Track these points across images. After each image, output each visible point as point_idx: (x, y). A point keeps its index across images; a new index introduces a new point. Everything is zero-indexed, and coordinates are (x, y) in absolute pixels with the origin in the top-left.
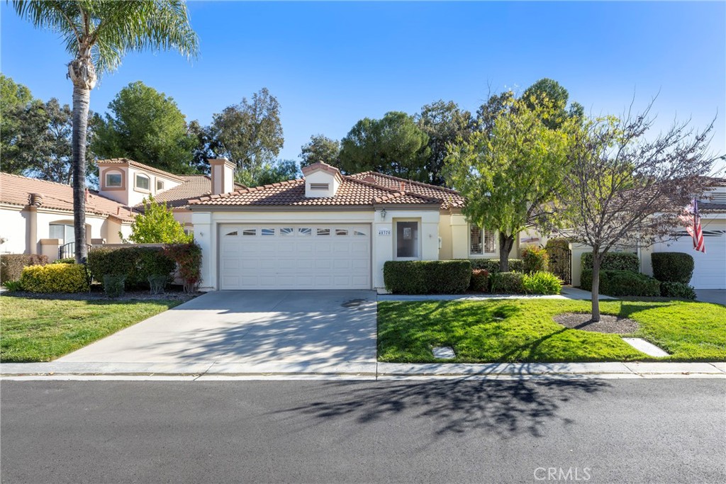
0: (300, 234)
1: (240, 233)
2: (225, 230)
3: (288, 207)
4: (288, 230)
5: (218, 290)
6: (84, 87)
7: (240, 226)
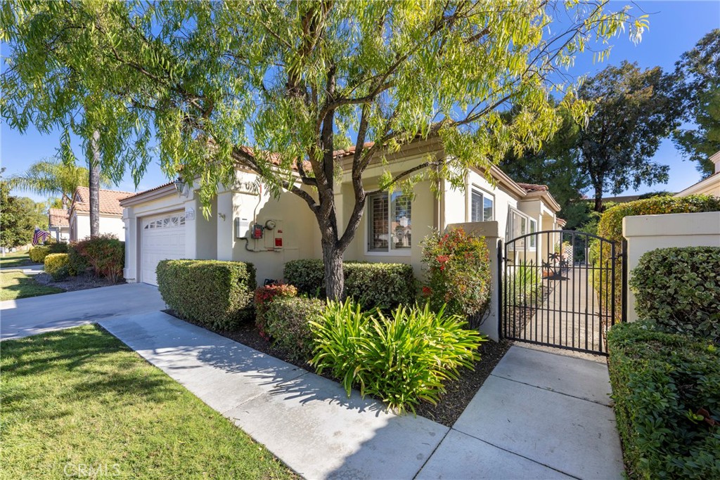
2: (144, 223)
4: (167, 220)
5: (138, 282)
7: (149, 219)
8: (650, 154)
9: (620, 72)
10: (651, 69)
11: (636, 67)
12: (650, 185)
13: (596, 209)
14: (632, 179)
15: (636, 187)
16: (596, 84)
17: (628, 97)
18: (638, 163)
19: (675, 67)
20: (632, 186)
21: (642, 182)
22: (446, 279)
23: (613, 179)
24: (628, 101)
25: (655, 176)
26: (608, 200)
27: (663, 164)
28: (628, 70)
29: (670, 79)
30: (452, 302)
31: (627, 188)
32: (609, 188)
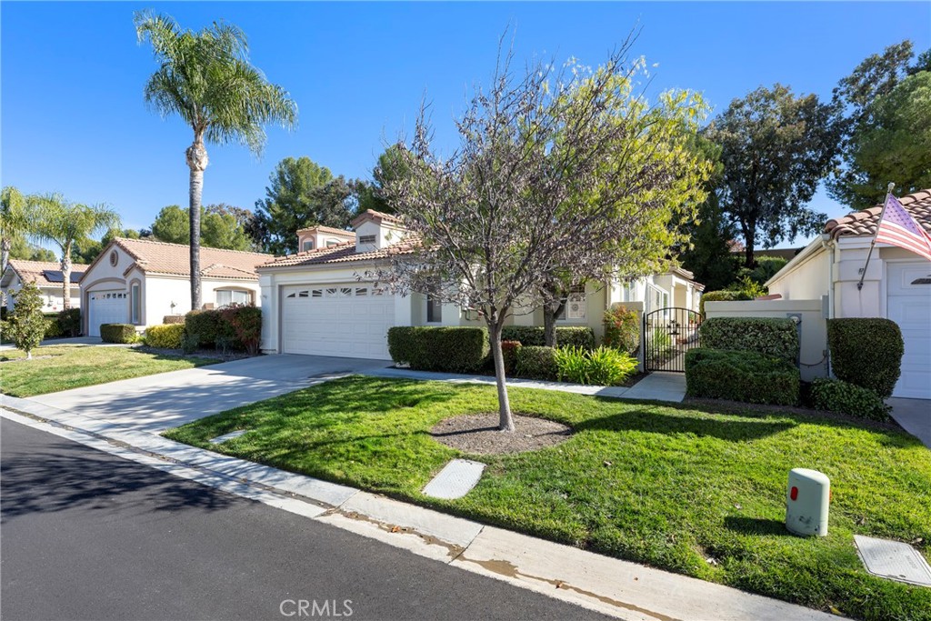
0: (342, 294)
1: (297, 295)
2: (287, 292)
3: (324, 265)
4: (332, 290)
5: (280, 353)
6: (195, 169)
7: (298, 287)
8: (807, 198)
9: (772, 97)
10: (807, 96)
11: (790, 92)
12: (807, 236)
13: (746, 265)
14: (788, 227)
15: (792, 238)
16: (746, 108)
17: (779, 131)
18: (794, 209)
19: (832, 95)
20: (788, 236)
21: (799, 233)
22: (619, 333)
23: (765, 229)
24: (779, 137)
25: (813, 225)
26: (760, 253)
27: (820, 212)
28: (782, 95)
29: (826, 110)
30: (622, 346)
31: (782, 238)
32: (760, 240)
